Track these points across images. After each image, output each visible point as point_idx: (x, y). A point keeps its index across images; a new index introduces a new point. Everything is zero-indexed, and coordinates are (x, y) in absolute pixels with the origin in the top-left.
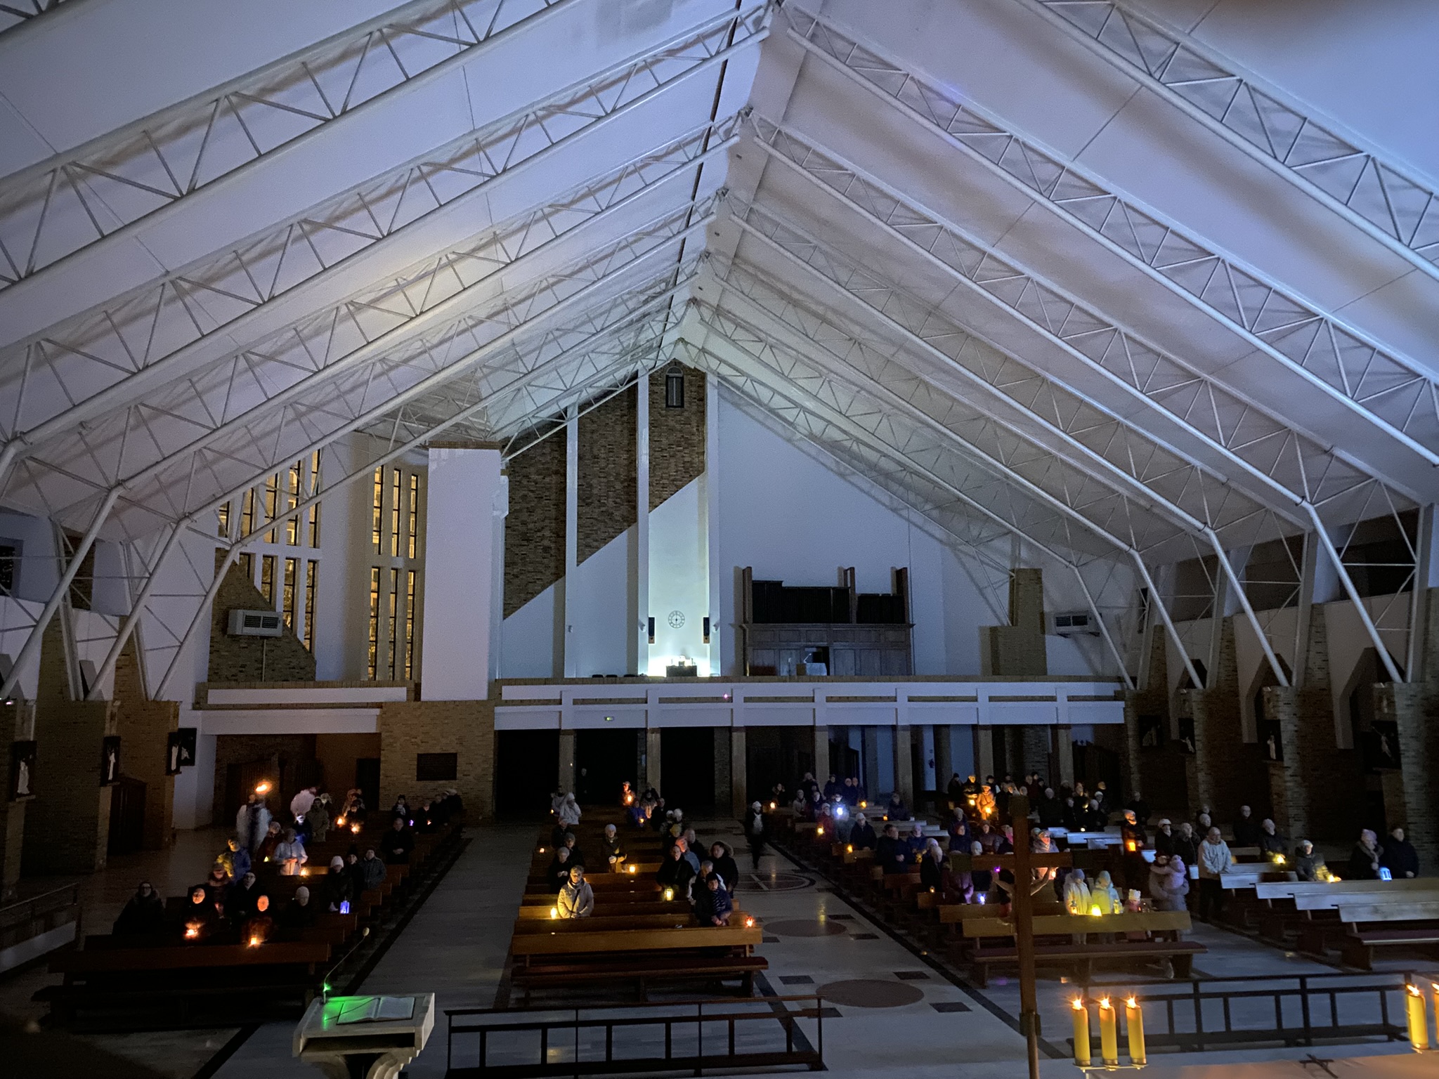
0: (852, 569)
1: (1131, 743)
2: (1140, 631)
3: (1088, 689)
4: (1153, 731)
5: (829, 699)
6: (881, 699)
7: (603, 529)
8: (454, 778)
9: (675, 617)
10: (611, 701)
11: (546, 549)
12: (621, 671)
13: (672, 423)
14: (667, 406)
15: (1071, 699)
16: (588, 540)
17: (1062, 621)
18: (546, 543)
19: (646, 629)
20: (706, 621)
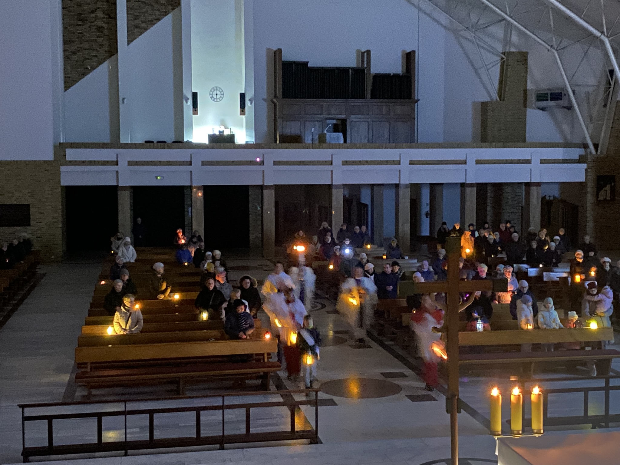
0: (368, 52)
1: (590, 198)
2: (605, 106)
3: (559, 153)
4: (608, 187)
5: (345, 163)
6: (387, 162)
7: (150, 12)
8: (29, 225)
9: (215, 92)
10: (160, 163)
11: (99, 29)
12: (170, 138)
15: (543, 162)
16: (137, 22)
17: (541, 97)
18: (99, 23)
19: (190, 102)
20: (243, 96)
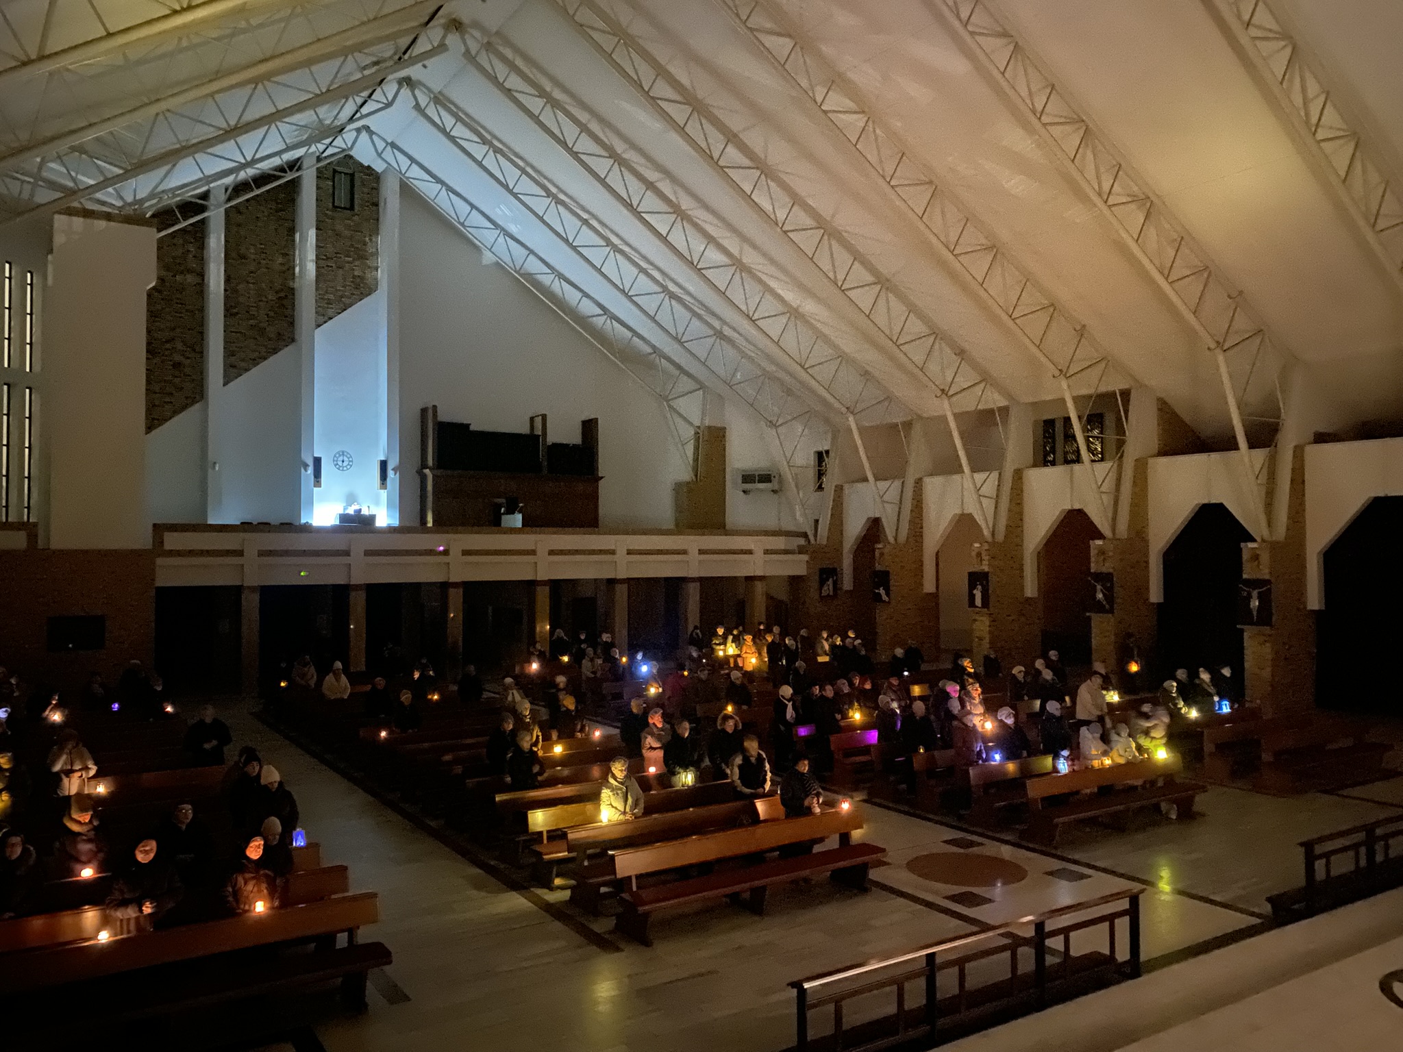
0: (543, 416)
3: (780, 543)
4: (830, 582)
6: (600, 552)
7: (254, 348)
8: (102, 647)
13: (339, 227)
14: (334, 206)
15: (766, 552)
16: (233, 359)
17: (748, 478)
19: (310, 470)
20: (383, 465)
